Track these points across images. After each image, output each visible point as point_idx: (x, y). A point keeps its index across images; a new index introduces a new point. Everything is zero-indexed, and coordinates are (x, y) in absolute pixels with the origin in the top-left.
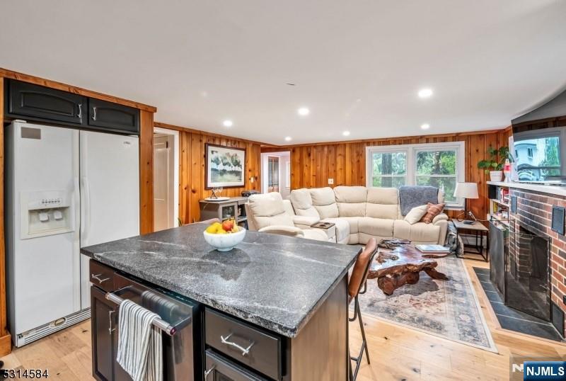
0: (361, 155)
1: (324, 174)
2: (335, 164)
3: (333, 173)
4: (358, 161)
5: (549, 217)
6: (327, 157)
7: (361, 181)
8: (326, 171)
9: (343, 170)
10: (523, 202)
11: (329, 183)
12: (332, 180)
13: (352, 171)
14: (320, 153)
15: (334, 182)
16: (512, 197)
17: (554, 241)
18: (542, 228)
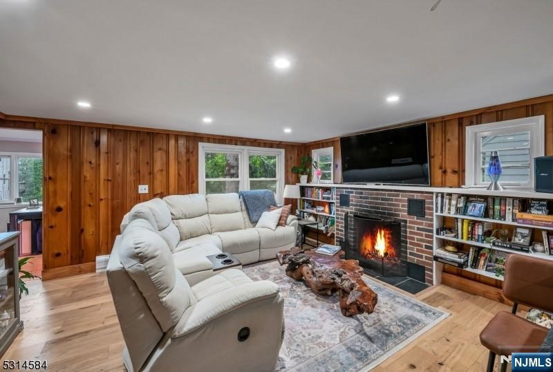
0: (192, 153)
1: (130, 178)
2: (151, 163)
3: (147, 177)
4: (188, 160)
5: (403, 206)
6: (136, 151)
7: (192, 187)
8: (134, 174)
9: (164, 173)
10: (361, 198)
11: (140, 192)
12: (147, 187)
13: (179, 174)
14: (121, 143)
15: (149, 190)
16: (341, 195)
17: (411, 222)
18: (392, 215)
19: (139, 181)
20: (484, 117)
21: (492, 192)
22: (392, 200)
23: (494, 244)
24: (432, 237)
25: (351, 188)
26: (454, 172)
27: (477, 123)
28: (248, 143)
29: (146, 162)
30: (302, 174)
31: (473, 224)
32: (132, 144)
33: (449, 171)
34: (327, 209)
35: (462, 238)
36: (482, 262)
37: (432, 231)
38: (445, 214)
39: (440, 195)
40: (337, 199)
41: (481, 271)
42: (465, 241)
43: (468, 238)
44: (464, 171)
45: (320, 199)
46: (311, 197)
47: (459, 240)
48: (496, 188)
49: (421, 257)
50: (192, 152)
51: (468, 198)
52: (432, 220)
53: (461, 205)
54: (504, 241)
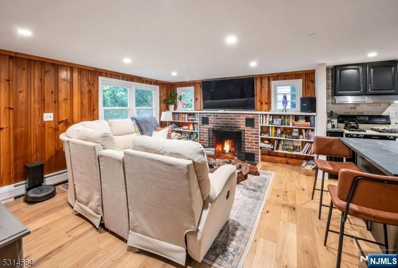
1: (35, 106)
2: (56, 91)
3: (52, 105)
4: (90, 91)
5: (243, 122)
6: (41, 80)
7: (93, 114)
8: (39, 102)
9: (68, 101)
10: (217, 119)
11: (45, 119)
12: (52, 114)
13: (82, 103)
14: (25, 72)
15: (54, 117)
16: (203, 118)
17: (247, 131)
18: (237, 127)
19: (43, 110)
20: (279, 78)
21: (284, 113)
22: (236, 119)
23: (285, 137)
24: (258, 137)
25: (210, 113)
26: (266, 103)
27: (276, 80)
28: (135, 80)
29: (51, 92)
30: (171, 104)
31: (276, 128)
32: (37, 74)
33: (264, 103)
34: (191, 127)
35: (272, 136)
36: (280, 147)
37: (258, 134)
38: (264, 125)
39: (261, 115)
40: (200, 120)
41: (280, 151)
42: (273, 137)
43: (275, 136)
44: (270, 103)
45: (186, 121)
46: (178, 120)
47: (271, 137)
48: (286, 111)
49: (253, 148)
50: (93, 85)
51: (274, 116)
52: (258, 128)
53: (271, 120)
54: (289, 135)
